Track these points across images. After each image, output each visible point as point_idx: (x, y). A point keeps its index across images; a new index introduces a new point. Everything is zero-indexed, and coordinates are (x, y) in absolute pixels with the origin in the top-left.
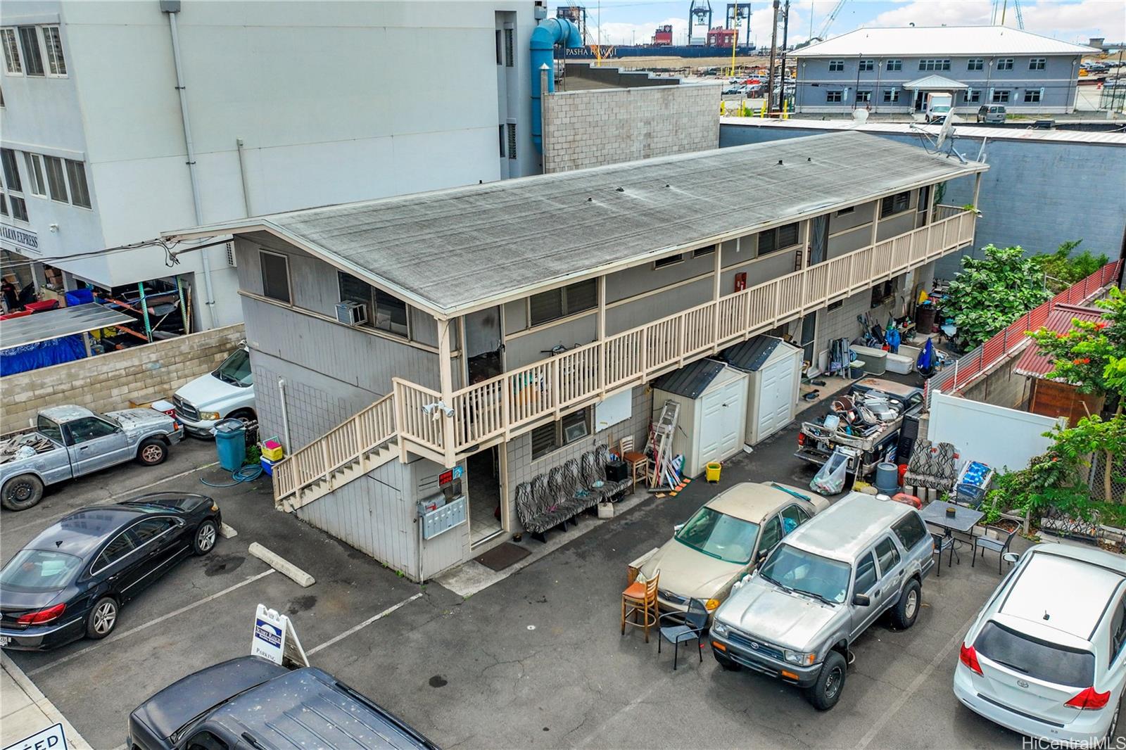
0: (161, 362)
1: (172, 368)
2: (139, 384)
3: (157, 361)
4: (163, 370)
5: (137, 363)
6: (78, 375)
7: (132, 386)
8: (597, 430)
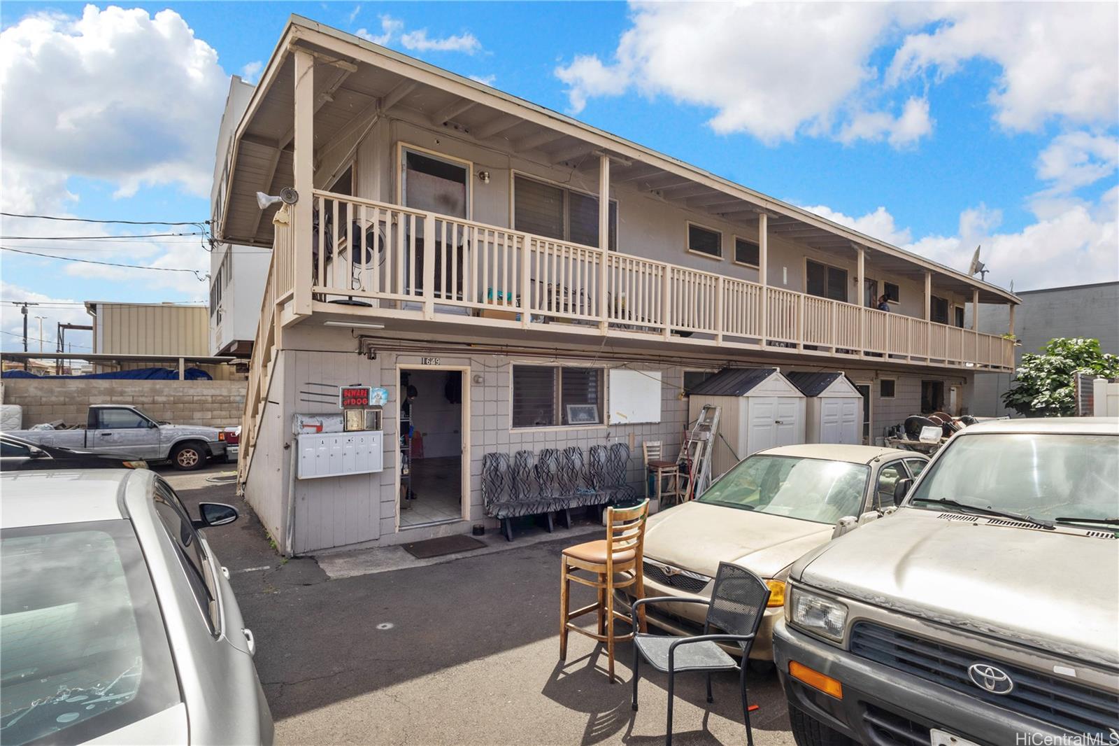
2: (223, 413)
5: (225, 393)
6: (162, 392)
7: (216, 413)
8: (613, 421)
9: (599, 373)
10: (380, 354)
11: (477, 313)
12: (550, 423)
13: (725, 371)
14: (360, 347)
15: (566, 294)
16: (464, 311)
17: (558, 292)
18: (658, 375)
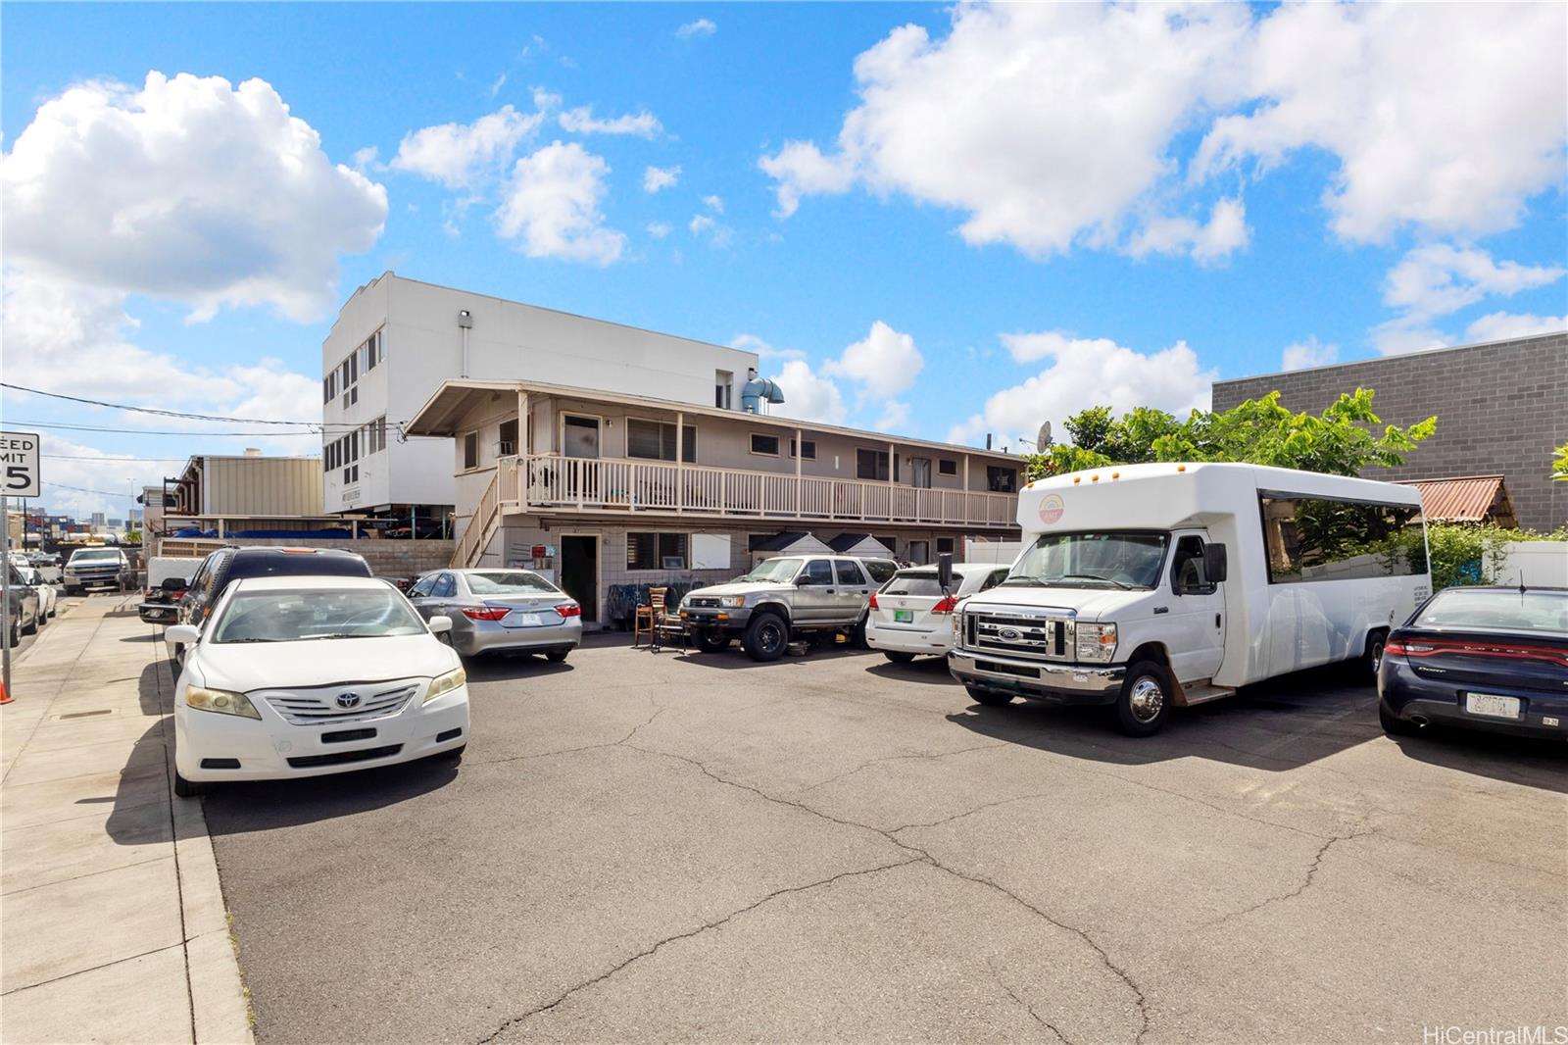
0: (410, 554)
1: (419, 560)
2: (389, 567)
3: (406, 552)
4: (411, 560)
5: (390, 550)
7: (384, 566)
8: (695, 567)
9: (685, 536)
10: (552, 528)
11: (605, 507)
12: (652, 568)
13: (782, 533)
14: (541, 523)
15: (661, 489)
16: (598, 507)
17: (656, 489)
18: (728, 537)
